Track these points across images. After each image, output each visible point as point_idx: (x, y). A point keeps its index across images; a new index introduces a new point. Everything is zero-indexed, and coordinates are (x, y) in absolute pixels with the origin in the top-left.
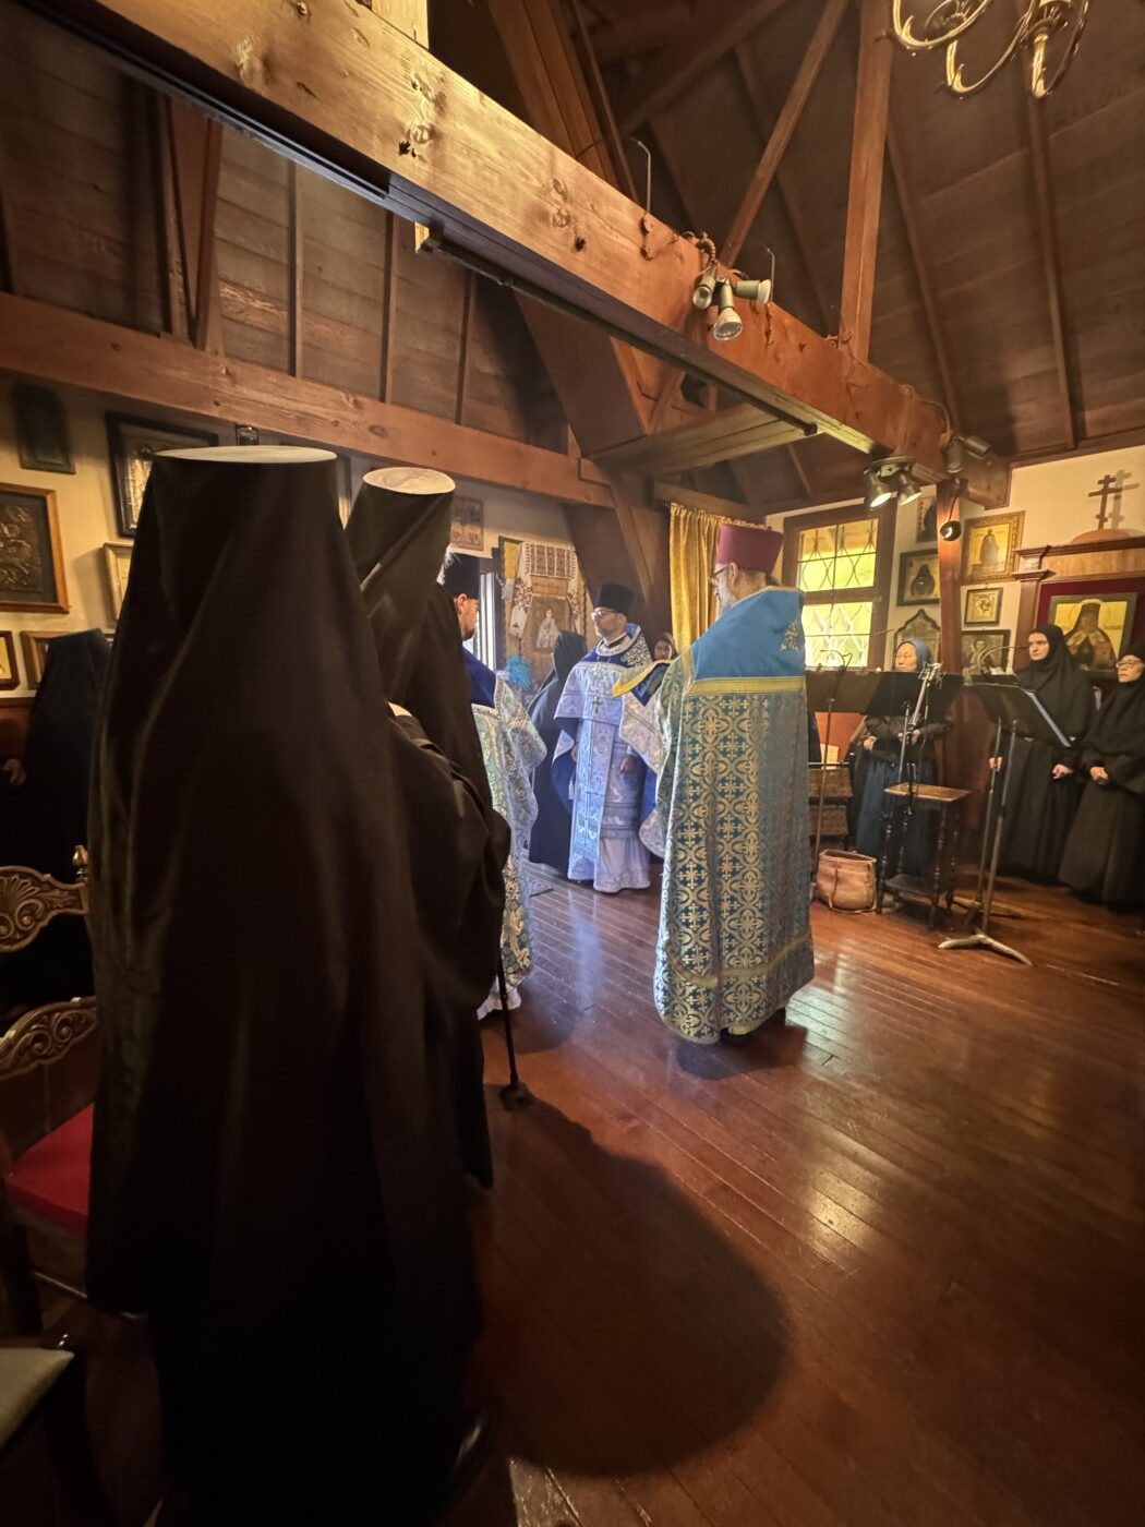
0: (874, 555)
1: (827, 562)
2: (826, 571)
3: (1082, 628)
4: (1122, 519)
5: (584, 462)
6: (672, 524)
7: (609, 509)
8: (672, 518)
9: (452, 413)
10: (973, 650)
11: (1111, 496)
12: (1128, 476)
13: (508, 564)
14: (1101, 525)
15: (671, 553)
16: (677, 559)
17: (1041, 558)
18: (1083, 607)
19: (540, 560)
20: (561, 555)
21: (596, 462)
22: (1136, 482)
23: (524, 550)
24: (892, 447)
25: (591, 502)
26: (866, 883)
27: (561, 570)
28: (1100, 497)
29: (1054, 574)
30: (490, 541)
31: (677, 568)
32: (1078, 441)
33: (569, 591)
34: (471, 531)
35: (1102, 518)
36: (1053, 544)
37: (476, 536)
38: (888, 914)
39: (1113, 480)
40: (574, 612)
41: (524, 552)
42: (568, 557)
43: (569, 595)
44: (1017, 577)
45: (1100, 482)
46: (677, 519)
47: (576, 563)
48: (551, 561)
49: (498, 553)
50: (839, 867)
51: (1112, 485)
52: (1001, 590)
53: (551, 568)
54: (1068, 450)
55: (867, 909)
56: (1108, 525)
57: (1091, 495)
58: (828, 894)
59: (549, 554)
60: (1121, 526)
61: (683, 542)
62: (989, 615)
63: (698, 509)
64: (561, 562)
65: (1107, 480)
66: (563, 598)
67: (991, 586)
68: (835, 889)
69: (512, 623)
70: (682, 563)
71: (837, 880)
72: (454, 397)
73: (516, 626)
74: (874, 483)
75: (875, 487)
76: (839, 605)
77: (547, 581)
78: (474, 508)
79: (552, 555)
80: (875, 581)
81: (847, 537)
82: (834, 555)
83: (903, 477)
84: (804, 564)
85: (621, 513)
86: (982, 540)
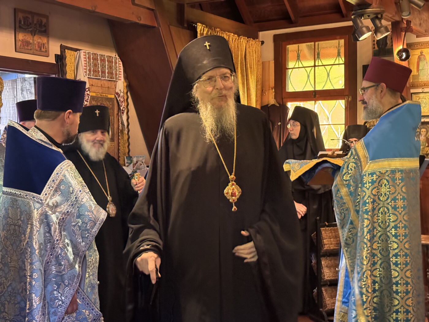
0: (343, 65)
1: (308, 69)
2: (308, 76)
19: (95, 65)
20: (110, 62)
23: (82, 56)
25: (142, 22)
27: (110, 73)
30: (54, 48)
33: (117, 91)
34: (39, 41)
37: (44, 44)
40: (122, 108)
41: (82, 59)
42: (116, 63)
43: (117, 94)
47: (122, 68)
48: (103, 66)
49: (60, 58)
53: (103, 72)
59: (101, 60)
63: (215, 28)
64: (110, 67)
66: (113, 96)
67: (426, 90)
74: (360, 25)
75: (362, 28)
76: (320, 102)
77: (99, 83)
78: (42, 22)
79: (103, 60)
80: (345, 85)
81: (322, 52)
82: (313, 65)
83: (377, 22)
84: (290, 71)
85: (163, 31)
86: (417, 57)
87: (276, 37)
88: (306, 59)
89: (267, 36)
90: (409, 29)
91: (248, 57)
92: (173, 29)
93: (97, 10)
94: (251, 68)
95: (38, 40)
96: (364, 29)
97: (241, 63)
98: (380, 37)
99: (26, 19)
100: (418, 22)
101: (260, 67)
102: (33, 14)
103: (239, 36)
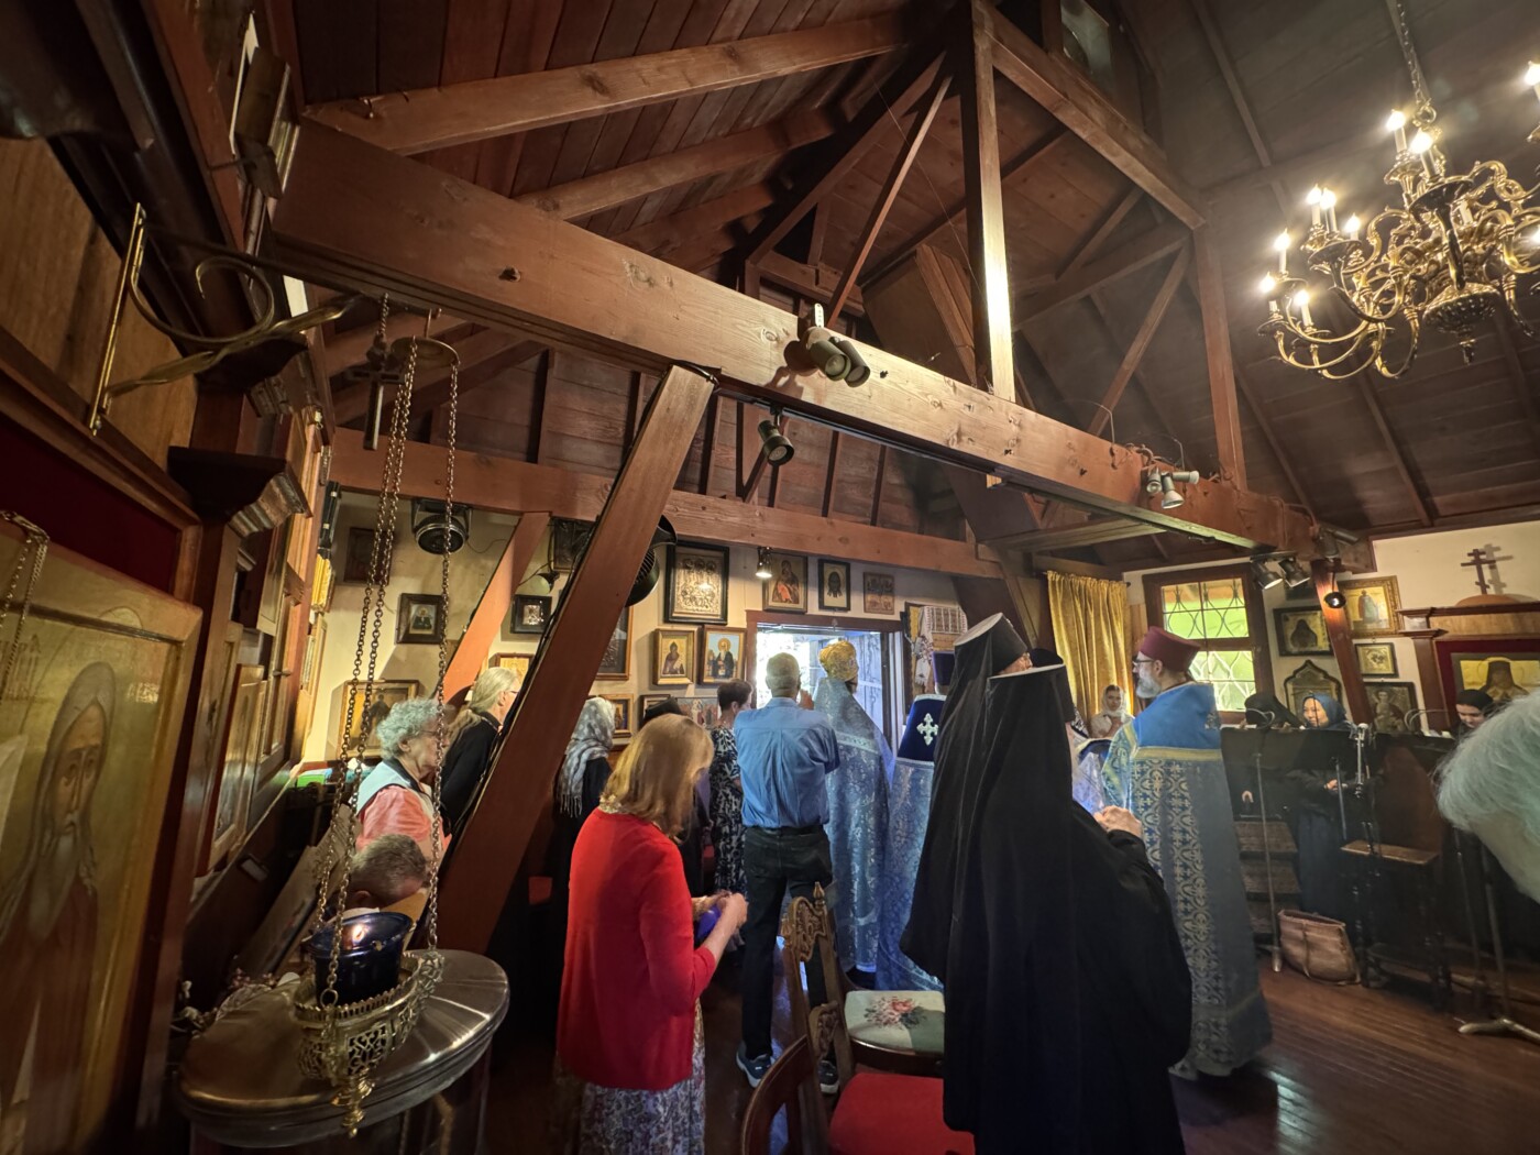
0: (1244, 610)
1: (1194, 614)
2: (1195, 622)
3: (1496, 684)
4: (1504, 585)
5: (981, 546)
6: (1050, 587)
7: (999, 579)
8: (1050, 583)
9: (869, 513)
10: (1377, 700)
11: (1485, 567)
12: (1498, 549)
13: (913, 625)
14: (1484, 591)
15: (1053, 612)
16: (1057, 616)
17: (1427, 618)
18: (1490, 664)
19: (939, 620)
20: (953, 615)
21: (989, 546)
22: (1509, 554)
23: (925, 612)
24: (1274, 545)
25: (986, 576)
26: (1342, 950)
27: (954, 627)
28: (1474, 567)
29: (1446, 632)
30: (899, 606)
31: (1058, 622)
32: (1430, 519)
35: (1482, 583)
36: (1438, 605)
37: (890, 603)
38: (1376, 988)
39: (1483, 553)
41: (926, 614)
42: (959, 615)
44: (1407, 634)
45: (1470, 555)
46: (1054, 583)
47: (966, 621)
48: (946, 621)
49: (905, 615)
50: (1306, 930)
51: (1482, 557)
52: (1392, 646)
53: (947, 626)
54: (1424, 527)
55: (1351, 980)
56: (1491, 591)
57: (1463, 565)
58: (1300, 960)
60: (1506, 591)
61: (1060, 599)
62: (1386, 668)
63: (1069, 574)
64: (954, 621)
65: (1476, 553)
67: (1379, 640)
68: (1308, 955)
69: (918, 673)
70: (1061, 619)
71: (1308, 944)
72: (871, 502)
73: (921, 676)
74: (1264, 571)
75: (1267, 574)
76: (1215, 652)
77: (943, 637)
78: (887, 582)
79: (946, 615)
80: (1250, 632)
81: (1210, 591)
82: (1199, 608)
83: (1289, 566)
84: (1168, 615)
85: (1010, 583)
86: (1357, 598)
87: (1145, 579)
88: (1188, 599)
89: (1135, 577)
90: (1338, 568)
91: (1111, 601)
92: (1021, 580)
93: (942, 570)
94: (1116, 614)
95: (885, 599)
96: (1271, 576)
97: (1104, 609)
98: (1294, 584)
99: (874, 581)
100: (1351, 557)
101: (1128, 613)
102: (880, 576)
103: (1098, 580)
